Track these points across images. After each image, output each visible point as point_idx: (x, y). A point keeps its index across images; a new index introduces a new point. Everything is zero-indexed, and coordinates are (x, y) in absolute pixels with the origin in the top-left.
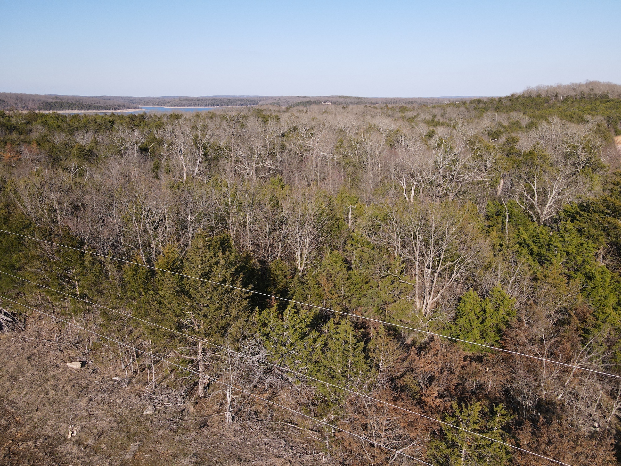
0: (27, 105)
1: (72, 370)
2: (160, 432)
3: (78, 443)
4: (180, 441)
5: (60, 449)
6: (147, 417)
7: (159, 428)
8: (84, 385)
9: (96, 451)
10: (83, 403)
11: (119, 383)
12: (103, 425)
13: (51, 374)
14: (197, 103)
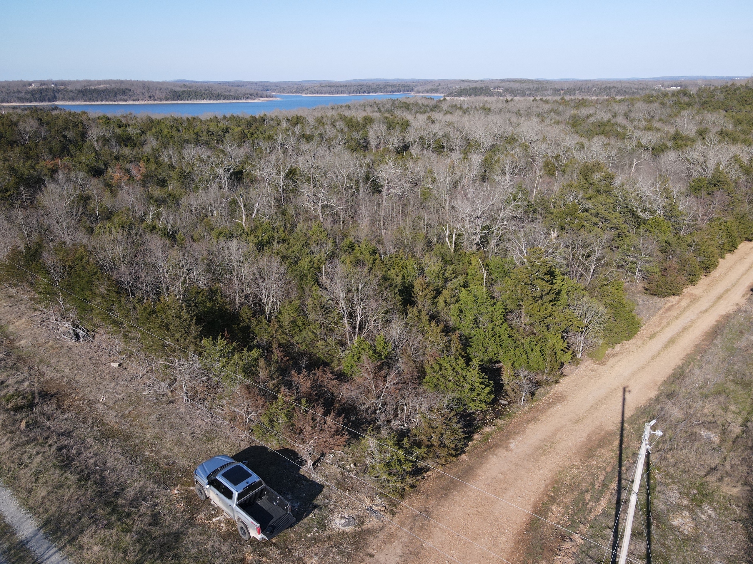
0: (154, 94)
1: (112, 367)
2: (147, 403)
3: (105, 404)
4: (155, 408)
5: (94, 406)
6: (144, 396)
7: (147, 401)
8: (117, 376)
9: (112, 408)
10: (112, 385)
11: (136, 377)
12: (119, 397)
13: (101, 368)
14: (340, 89)
